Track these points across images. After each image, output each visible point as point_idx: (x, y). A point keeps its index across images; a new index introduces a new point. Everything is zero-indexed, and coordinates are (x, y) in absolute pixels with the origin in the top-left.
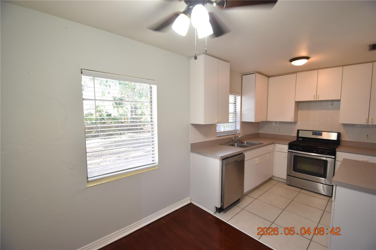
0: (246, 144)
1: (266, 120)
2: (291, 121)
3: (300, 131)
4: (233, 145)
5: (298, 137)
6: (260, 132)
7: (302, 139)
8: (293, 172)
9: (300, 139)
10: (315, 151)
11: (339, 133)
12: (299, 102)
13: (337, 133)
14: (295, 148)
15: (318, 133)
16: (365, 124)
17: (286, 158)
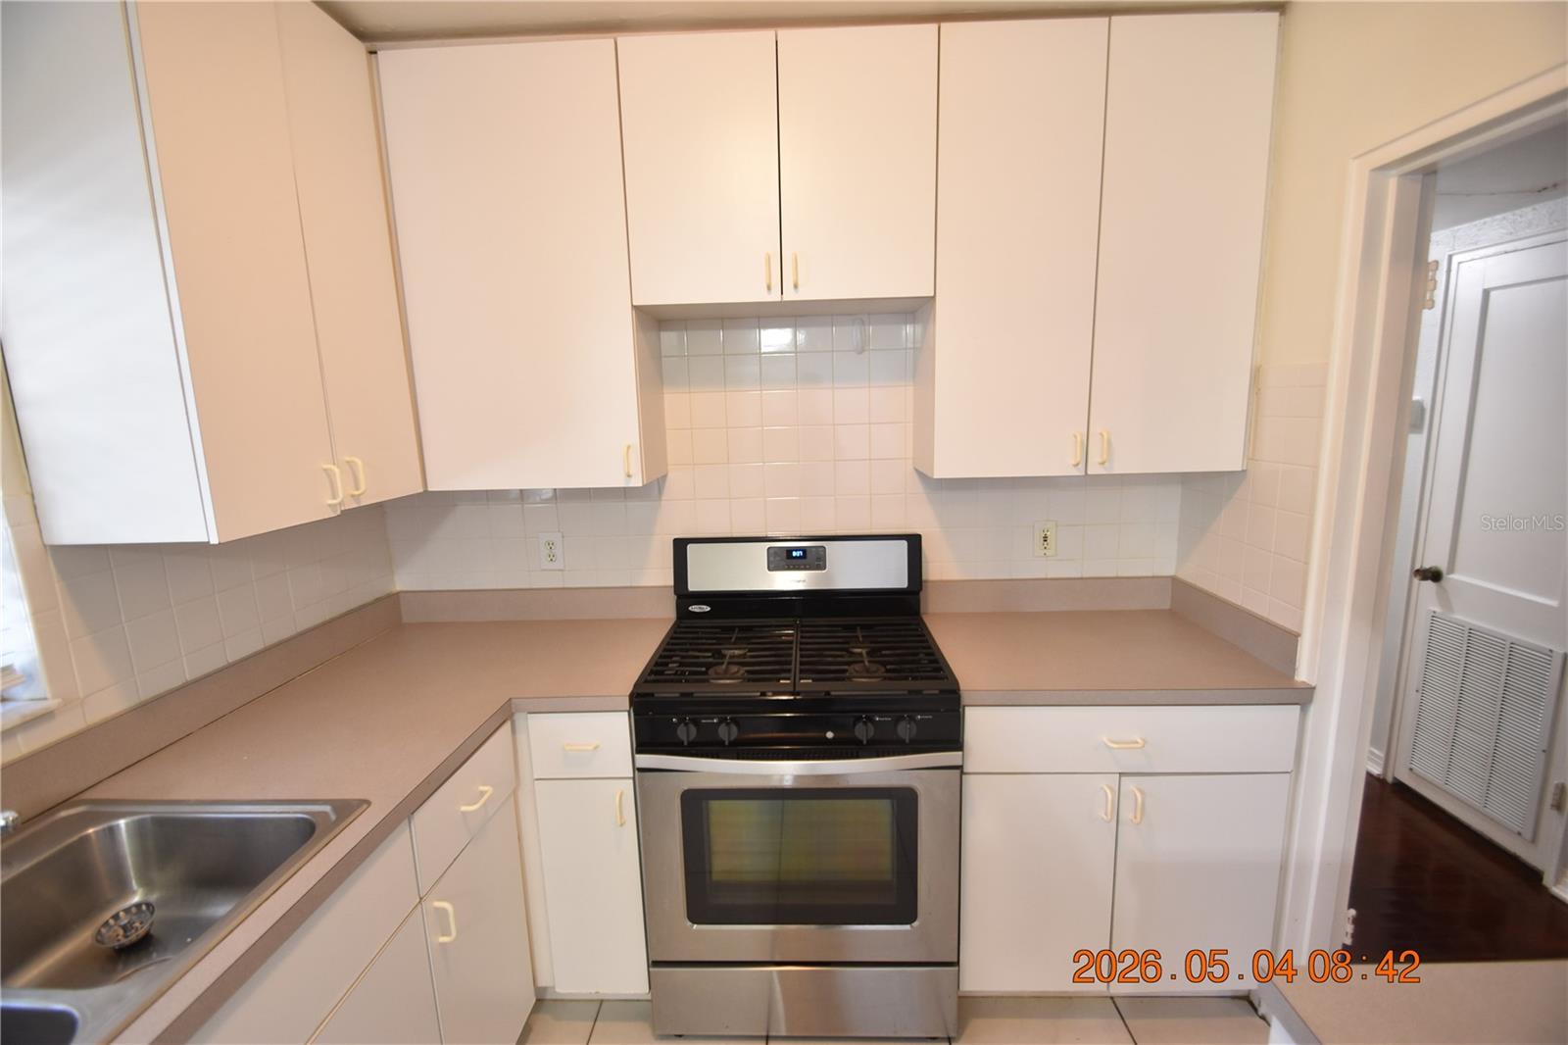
1: (418, 490)
2: (619, 482)
3: (690, 547)
5: (684, 595)
6: (398, 589)
8: (695, 926)
9: (695, 608)
10: (830, 735)
11: (914, 542)
12: (655, 321)
13: (904, 544)
14: (684, 733)
15: (804, 550)
16: (1074, 472)
17: (622, 824)
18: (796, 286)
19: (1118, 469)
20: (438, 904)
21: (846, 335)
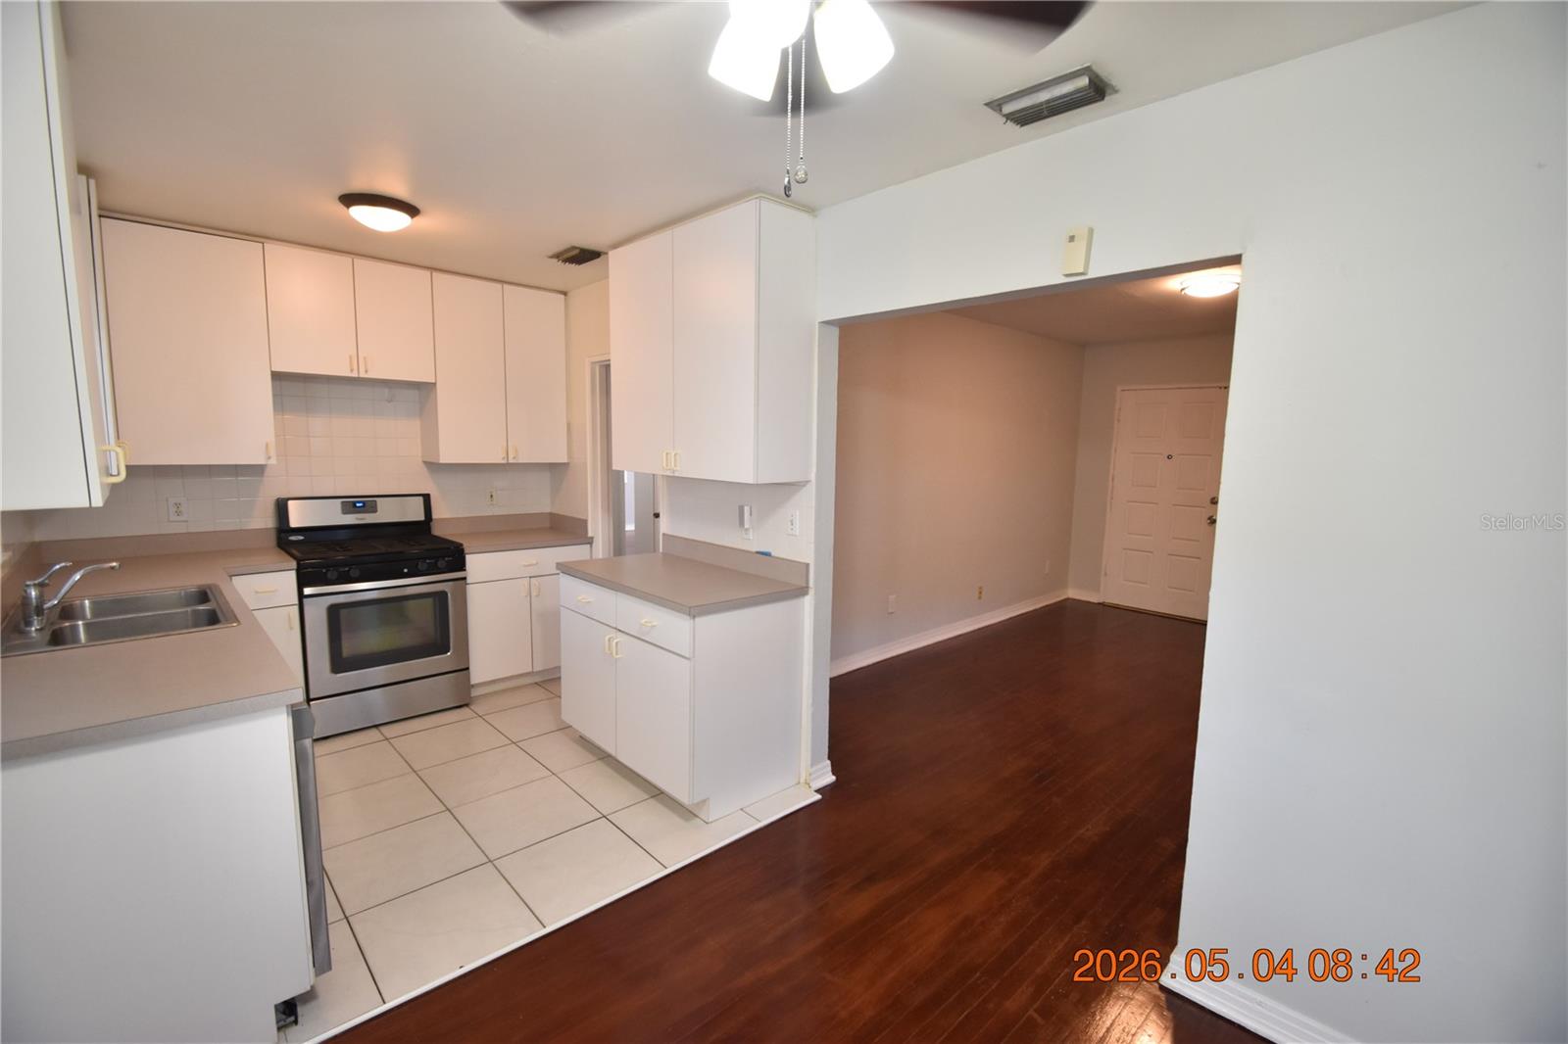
2: (264, 462)
3: (288, 502)
5: (284, 530)
7: (301, 538)
8: (335, 676)
9: (293, 538)
11: (427, 498)
12: (277, 377)
13: (421, 498)
14: (331, 576)
15: (364, 503)
16: (503, 462)
17: (291, 628)
18: (366, 371)
19: (522, 460)
21: (383, 393)
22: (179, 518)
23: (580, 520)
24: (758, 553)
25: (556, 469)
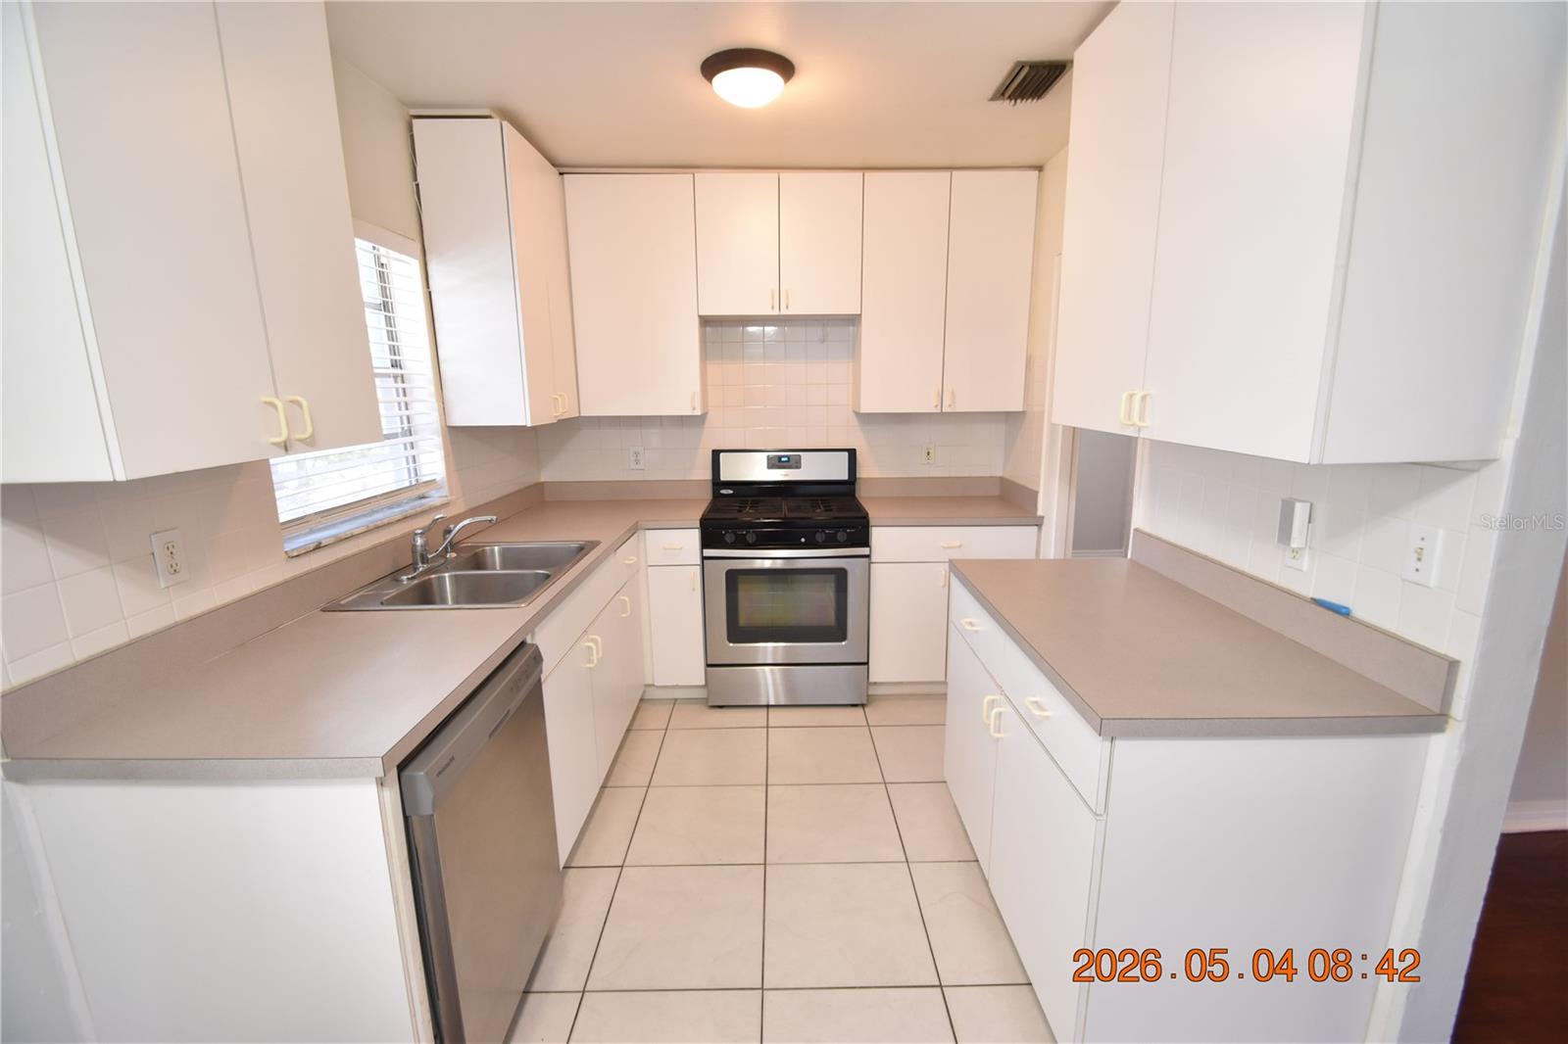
0: (503, 567)
1: (577, 415)
2: (688, 413)
3: (721, 454)
4: (425, 595)
6: (543, 480)
7: (731, 492)
8: (731, 645)
9: (723, 492)
10: (803, 540)
11: (852, 453)
12: (706, 322)
13: (846, 454)
14: (729, 538)
15: (788, 457)
16: (935, 411)
17: (694, 589)
18: (787, 307)
19: (959, 409)
20: (622, 598)
21: (816, 332)
22: (637, 467)
23: (1031, 490)
24: (1315, 601)
25: (1011, 420)
